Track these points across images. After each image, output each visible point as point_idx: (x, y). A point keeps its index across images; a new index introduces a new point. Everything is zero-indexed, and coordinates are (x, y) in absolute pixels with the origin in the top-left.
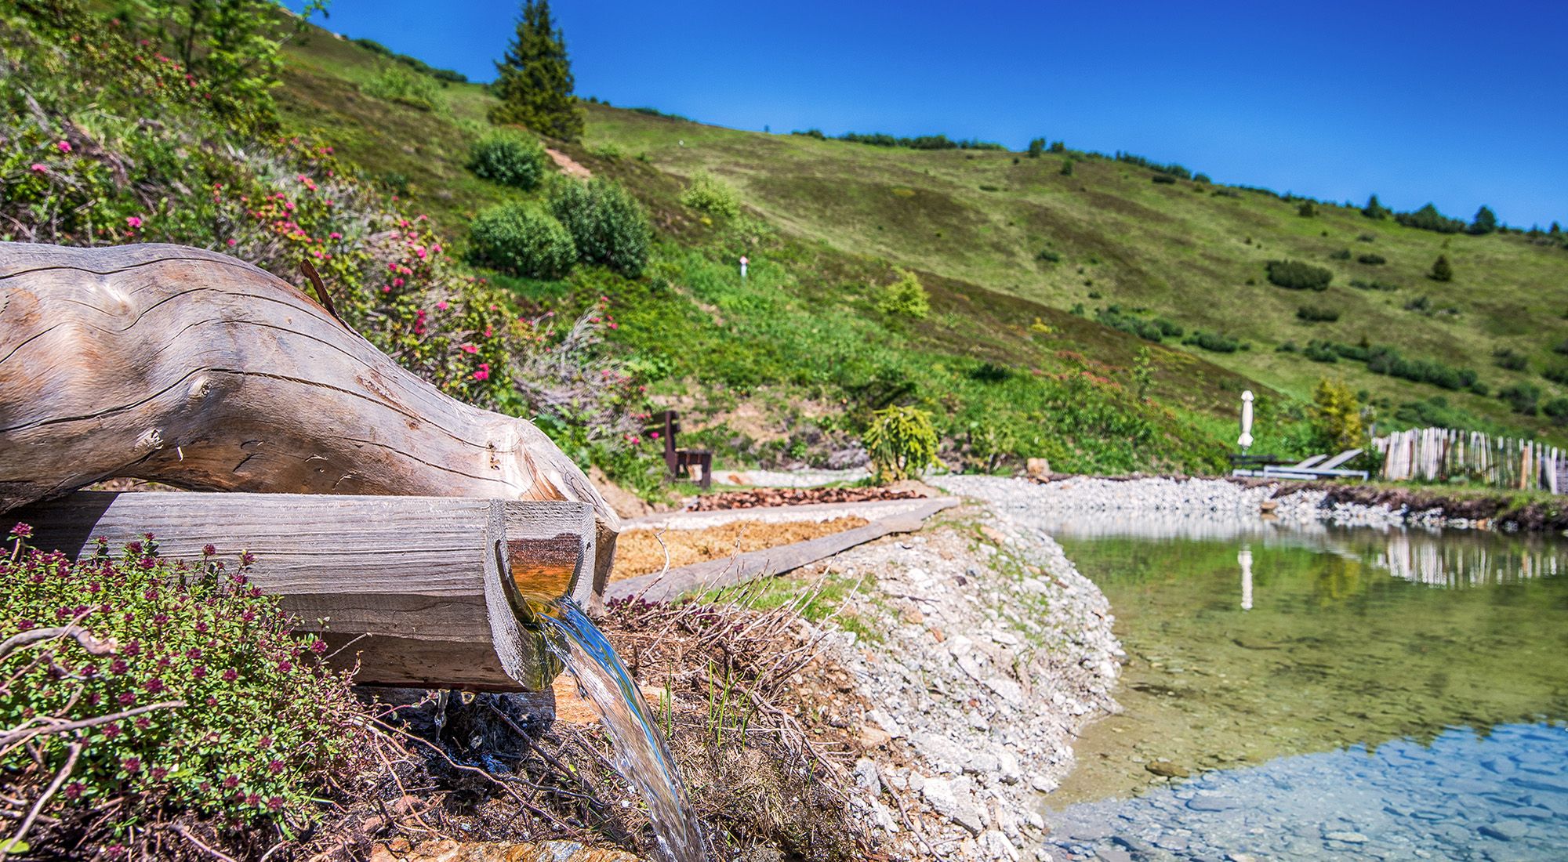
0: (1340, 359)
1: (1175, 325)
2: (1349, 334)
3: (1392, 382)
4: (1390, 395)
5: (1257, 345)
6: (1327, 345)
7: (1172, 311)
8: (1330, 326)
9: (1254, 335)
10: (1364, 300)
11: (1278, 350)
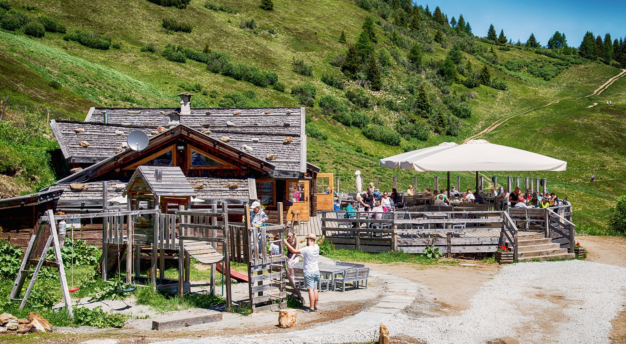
0: (188, 60)
1: (60, 23)
2: (198, 42)
3: (221, 78)
4: (218, 89)
5: (127, 45)
6: (179, 49)
7: (59, 12)
8: (185, 35)
9: (126, 37)
10: (212, 18)
11: (143, 51)
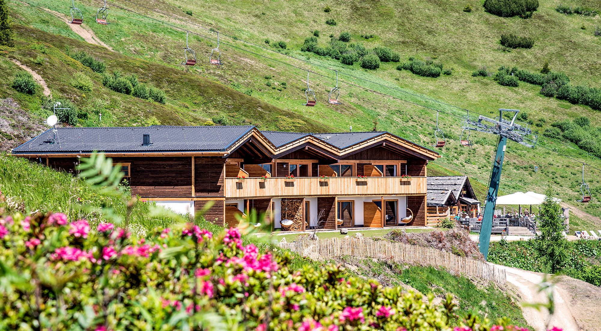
0: (521, 83)
1: (392, 52)
2: (537, 59)
3: (554, 103)
4: (546, 116)
5: (458, 69)
6: (514, 71)
7: (396, 37)
8: (525, 52)
9: (459, 61)
10: (561, 26)
11: (474, 75)
